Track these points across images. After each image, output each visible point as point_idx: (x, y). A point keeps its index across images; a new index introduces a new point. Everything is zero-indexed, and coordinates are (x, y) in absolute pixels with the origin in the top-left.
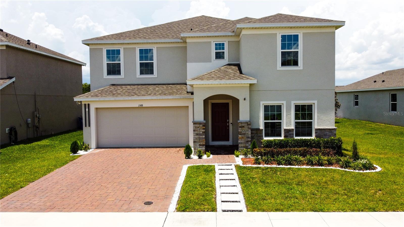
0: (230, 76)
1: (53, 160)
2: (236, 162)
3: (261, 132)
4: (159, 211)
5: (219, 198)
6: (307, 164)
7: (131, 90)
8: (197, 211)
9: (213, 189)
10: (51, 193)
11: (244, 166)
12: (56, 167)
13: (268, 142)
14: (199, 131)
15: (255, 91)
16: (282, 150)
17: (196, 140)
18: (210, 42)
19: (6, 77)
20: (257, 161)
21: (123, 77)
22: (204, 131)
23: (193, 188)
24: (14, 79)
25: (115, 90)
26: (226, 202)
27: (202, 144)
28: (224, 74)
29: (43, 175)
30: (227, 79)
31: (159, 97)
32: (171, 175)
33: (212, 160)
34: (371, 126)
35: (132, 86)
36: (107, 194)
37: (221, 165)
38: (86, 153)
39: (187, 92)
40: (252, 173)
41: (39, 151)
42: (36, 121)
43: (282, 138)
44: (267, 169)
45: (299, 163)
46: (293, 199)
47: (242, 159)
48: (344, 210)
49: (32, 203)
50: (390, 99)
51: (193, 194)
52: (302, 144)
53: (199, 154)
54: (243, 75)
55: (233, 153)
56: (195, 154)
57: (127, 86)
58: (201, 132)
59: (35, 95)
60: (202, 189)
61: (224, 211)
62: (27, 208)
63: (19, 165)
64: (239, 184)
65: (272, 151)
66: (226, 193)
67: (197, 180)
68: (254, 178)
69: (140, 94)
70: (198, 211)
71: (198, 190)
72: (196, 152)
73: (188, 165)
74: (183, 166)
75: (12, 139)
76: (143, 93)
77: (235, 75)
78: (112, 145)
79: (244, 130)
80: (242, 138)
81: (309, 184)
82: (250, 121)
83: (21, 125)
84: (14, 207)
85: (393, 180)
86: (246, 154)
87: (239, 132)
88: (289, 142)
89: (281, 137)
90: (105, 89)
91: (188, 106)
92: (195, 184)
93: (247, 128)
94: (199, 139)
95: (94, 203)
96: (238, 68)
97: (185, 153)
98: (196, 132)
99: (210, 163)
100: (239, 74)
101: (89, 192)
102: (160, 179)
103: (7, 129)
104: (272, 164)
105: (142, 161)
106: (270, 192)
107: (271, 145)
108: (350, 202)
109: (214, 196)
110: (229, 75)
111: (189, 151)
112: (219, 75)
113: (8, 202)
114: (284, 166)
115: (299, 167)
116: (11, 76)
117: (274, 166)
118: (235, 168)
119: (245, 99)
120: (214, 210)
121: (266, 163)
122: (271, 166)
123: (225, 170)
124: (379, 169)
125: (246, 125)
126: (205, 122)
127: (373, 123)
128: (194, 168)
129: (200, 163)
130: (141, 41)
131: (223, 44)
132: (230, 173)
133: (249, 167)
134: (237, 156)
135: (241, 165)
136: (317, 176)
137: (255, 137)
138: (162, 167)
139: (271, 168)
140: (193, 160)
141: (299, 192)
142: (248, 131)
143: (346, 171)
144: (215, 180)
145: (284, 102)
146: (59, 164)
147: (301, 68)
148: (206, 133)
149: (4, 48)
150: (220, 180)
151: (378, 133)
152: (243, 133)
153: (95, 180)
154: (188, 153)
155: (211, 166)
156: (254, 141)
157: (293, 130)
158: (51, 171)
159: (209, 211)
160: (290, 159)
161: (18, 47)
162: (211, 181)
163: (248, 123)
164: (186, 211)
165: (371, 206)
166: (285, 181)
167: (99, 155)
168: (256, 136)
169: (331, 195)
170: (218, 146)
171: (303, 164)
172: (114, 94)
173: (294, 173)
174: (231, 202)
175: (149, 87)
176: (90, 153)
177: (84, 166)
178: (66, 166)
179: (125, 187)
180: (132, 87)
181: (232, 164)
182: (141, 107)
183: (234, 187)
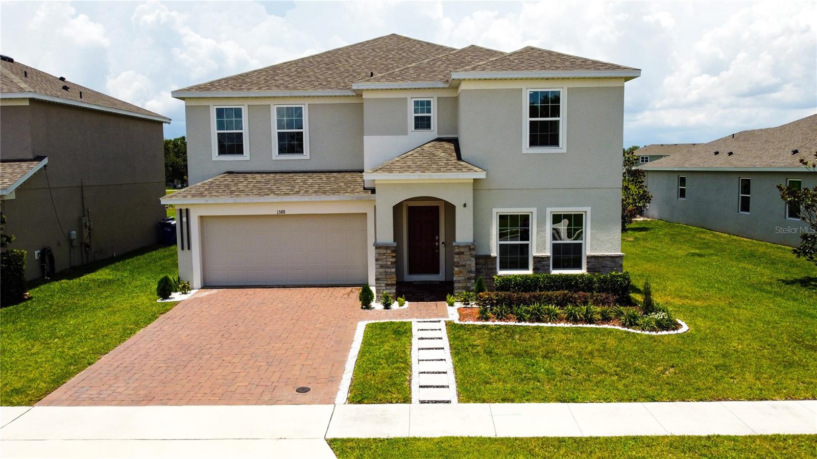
0: (440, 164)
1: (129, 311)
2: (448, 317)
3: (493, 261)
4: (320, 403)
5: (417, 380)
6: (568, 320)
7: (263, 184)
8: (381, 402)
9: (408, 366)
10: (141, 374)
11: (461, 324)
12: (138, 325)
13: (503, 281)
14: (385, 260)
15: (484, 190)
16: (527, 295)
17: (380, 276)
18: (406, 99)
19: (31, 157)
20: (483, 314)
21: (248, 158)
22: (394, 260)
23: (375, 364)
24: (45, 161)
25: (235, 183)
26: (427, 387)
27: (390, 283)
28: (429, 160)
29: (120, 341)
30: (435, 171)
31: (314, 198)
32: (338, 341)
33: (407, 312)
34: (704, 239)
35: (264, 175)
36: (235, 374)
37: (422, 322)
38: (184, 297)
39: (365, 189)
40: (472, 337)
41: (100, 293)
42: (86, 234)
43: (530, 272)
44: (499, 328)
45: (554, 318)
46: (532, 383)
47: (459, 309)
48: (608, 400)
49: (116, 391)
50: (739, 189)
51: (374, 375)
52: (562, 284)
53: (385, 302)
54: (462, 163)
55: (444, 299)
56: (379, 300)
57: (255, 176)
58: (390, 263)
59: (82, 187)
60: (389, 365)
61: (422, 402)
62: (110, 398)
63: (71, 322)
64: (450, 357)
65: (510, 297)
66: (428, 373)
67: (382, 350)
68: (475, 346)
69: (279, 193)
70: (383, 403)
71: (383, 368)
72: (381, 297)
73: (367, 322)
74: (357, 324)
75: (46, 269)
76: (284, 189)
77: (448, 163)
78: (230, 282)
79: (462, 259)
80: (461, 272)
81: (564, 356)
82: (473, 244)
83: (59, 244)
84: (88, 397)
85: (698, 348)
86: (466, 301)
87: (455, 262)
88: (540, 281)
89: (528, 270)
90: (215, 181)
91: (366, 214)
92: (377, 358)
93: (468, 256)
94: (386, 275)
95: (216, 391)
96: (454, 146)
97: (360, 300)
98: (380, 263)
99: (403, 318)
100: (455, 161)
101: (203, 371)
102: (319, 348)
103: (36, 252)
104: (509, 319)
105: (287, 314)
106: (498, 370)
107: (509, 285)
108: (620, 387)
109: (408, 378)
110: (438, 162)
111: (368, 296)
112: (420, 162)
113: (76, 389)
114: (528, 324)
115: (554, 325)
116: (39, 155)
117: (512, 323)
118: (445, 328)
119: (465, 205)
120: (407, 400)
121: (497, 318)
122: (506, 323)
123: (429, 331)
124: (685, 328)
125: (467, 250)
126: (395, 244)
127: (709, 231)
128: (376, 327)
129: (386, 318)
130: (280, 93)
131: (429, 103)
132: (437, 337)
133: (469, 325)
134: (451, 305)
135: (457, 322)
136: (579, 342)
137: (483, 269)
138: (321, 325)
139: (505, 327)
140: (374, 312)
141: (545, 369)
142: (470, 260)
143: (629, 333)
144: (411, 349)
145: (534, 210)
146: (142, 320)
147: (564, 150)
148: (397, 264)
149: (27, 103)
150: (419, 349)
151: (712, 254)
152: (461, 263)
153: (210, 350)
154: (366, 299)
155: (405, 323)
156: (481, 279)
157: (548, 258)
158: (131, 333)
159: (399, 402)
160: (539, 311)
161: (51, 101)
162: (404, 351)
163: (470, 246)
164: (363, 403)
165: (650, 393)
166: (526, 351)
167: (210, 302)
168: (485, 269)
169: (594, 375)
170: (418, 283)
171: (561, 320)
172: (232, 192)
173: (543, 337)
174: (434, 387)
175: (296, 176)
176: (193, 297)
177: (187, 324)
178: (154, 324)
179: (262, 362)
180: (265, 178)
181: (440, 319)
182: (282, 215)
183: (441, 362)
